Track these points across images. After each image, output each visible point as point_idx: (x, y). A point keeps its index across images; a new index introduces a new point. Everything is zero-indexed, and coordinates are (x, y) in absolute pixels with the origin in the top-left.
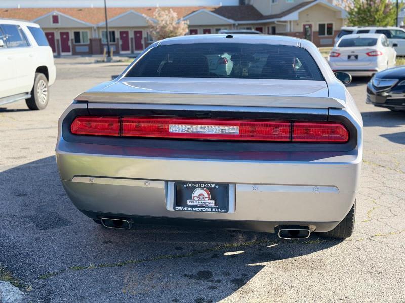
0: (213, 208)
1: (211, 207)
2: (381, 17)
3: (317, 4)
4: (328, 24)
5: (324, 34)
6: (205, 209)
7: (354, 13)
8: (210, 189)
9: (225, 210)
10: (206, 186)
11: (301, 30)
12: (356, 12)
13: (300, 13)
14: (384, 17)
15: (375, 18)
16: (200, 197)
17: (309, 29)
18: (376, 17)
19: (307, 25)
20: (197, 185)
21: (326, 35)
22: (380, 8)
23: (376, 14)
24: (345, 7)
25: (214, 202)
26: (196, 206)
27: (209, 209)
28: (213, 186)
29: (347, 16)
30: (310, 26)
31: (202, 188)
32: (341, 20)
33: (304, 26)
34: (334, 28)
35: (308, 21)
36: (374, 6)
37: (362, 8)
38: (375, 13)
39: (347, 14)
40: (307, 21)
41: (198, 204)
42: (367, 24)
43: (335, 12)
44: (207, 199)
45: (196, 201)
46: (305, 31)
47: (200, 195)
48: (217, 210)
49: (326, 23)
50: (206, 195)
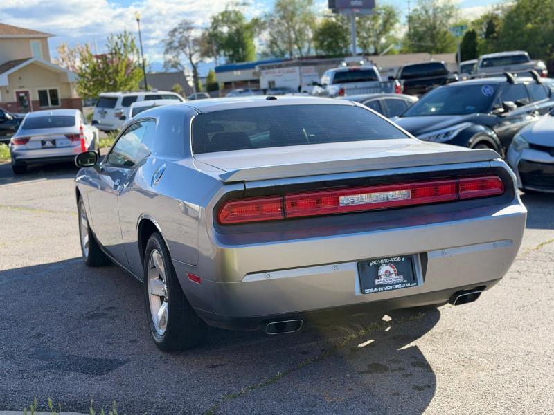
0: (403, 283)
1: (400, 283)
2: (123, 79)
3: (32, 64)
4: (51, 91)
5: (48, 105)
6: (396, 286)
7: (87, 75)
8: (395, 263)
9: (415, 284)
10: (391, 260)
11: (15, 99)
12: (89, 74)
13: (9, 76)
14: (126, 80)
15: (116, 81)
16: (387, 273)
17: (25, 98)
18: (117, 79)
19: (22, 92)
20: (382, 261)
21: (50, 105)
22: (119, 69)
23: (117, 75)
24: (68, 68)
25: (402, 277)
26: (385, 285)
27: (399, 286)
28: (399, 259)
29: (77, 79)
30: (27, 93)
31: (387, 264)
32: (68, 84)
33: (18, 93)
34: (60, 96)
35: (23, 87)
36: (113, 66)
37: (97, 68)
38: (115, 75)
39: (77, 76)
40: (20, 87)
41: (386, 282)
42: (106, 90)
43: (59, 75)
44: (394, 275)
45: (383, 279)
46: (21, 99)
47: (386, 272)
48: (408, 285)
49: (48, 89)
50: (392, 271)
